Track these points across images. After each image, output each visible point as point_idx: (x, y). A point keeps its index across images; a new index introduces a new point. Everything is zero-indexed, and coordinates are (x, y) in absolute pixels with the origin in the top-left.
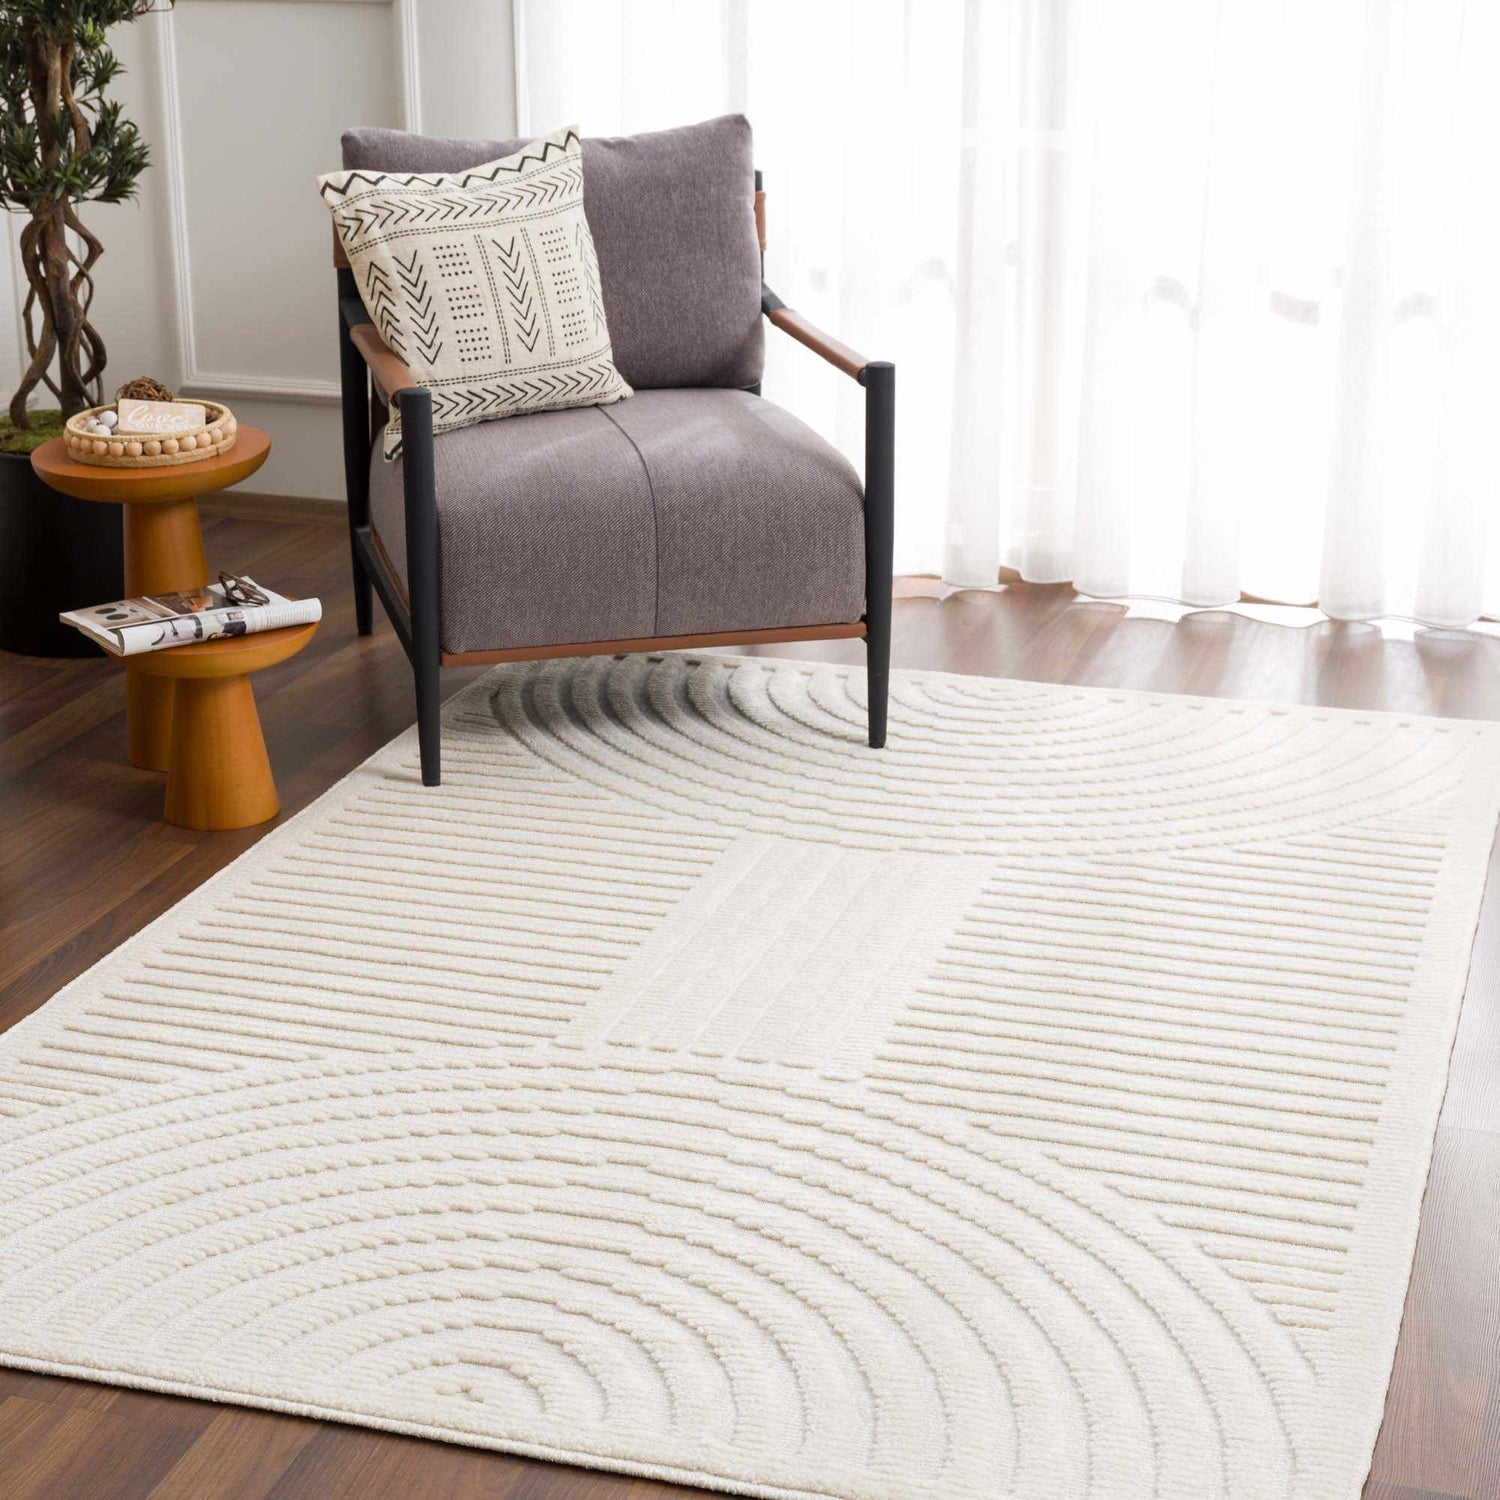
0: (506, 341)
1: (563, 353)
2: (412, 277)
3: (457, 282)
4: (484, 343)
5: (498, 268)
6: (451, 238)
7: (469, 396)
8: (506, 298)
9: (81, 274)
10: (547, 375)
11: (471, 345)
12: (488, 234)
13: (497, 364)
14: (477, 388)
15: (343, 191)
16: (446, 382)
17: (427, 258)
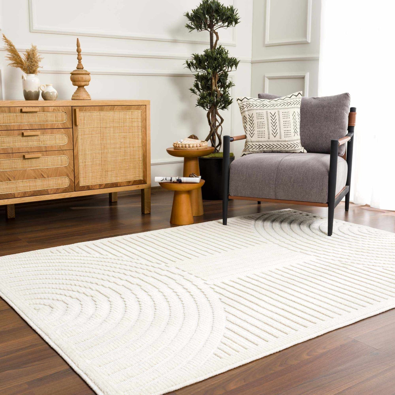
0: (269, 134)
1: (283, 139)
2: (251, 119)
3: (260, 120)
4: (264, 134)
5: (270, 118)
6: (260, 111)
7: (259, 145)
8: (270, 125)
9: (220, 125)
10: (279, 143)
11: (260, 134)
12: (269, 111)
13: (266, 139)
14: (261, 144)
15: (241, 101)
16: (254, 142)
17: (255, 115)
